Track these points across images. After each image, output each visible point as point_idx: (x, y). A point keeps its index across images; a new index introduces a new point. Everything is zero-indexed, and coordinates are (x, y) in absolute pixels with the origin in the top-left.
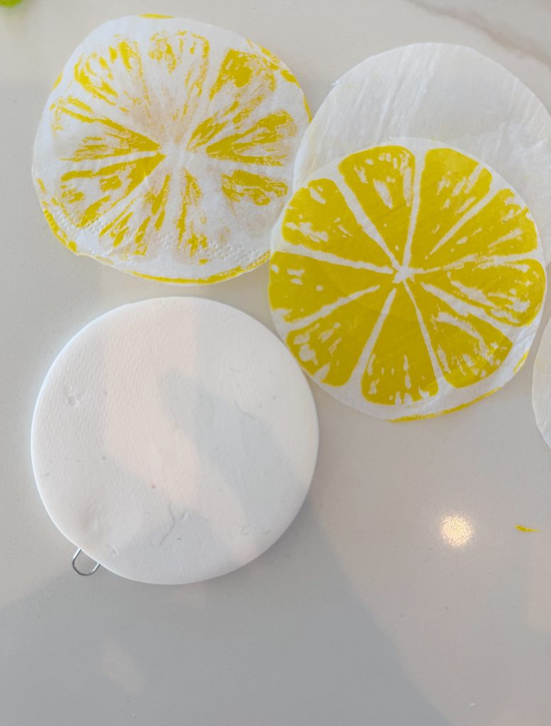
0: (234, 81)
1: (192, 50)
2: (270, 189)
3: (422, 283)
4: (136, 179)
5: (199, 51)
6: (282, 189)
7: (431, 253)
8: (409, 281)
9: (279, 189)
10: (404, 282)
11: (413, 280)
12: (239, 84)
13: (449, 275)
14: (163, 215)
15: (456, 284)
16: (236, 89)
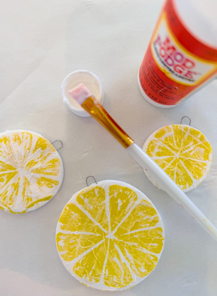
0: (41, 148)
1: (26, 138)
2: (52, 183)
3: (115, 243)
4: (9, 179)
5: (29, 138)
6: (57, 183)
7: (123, 234)
8: (110, 239)
9: (56, 183)
10: (109, 239)
11: (112, 240)
12: (42, 149)
13: (125, 245)
14: (18, 190)
15: (126, 250)
16: (42, 151)
